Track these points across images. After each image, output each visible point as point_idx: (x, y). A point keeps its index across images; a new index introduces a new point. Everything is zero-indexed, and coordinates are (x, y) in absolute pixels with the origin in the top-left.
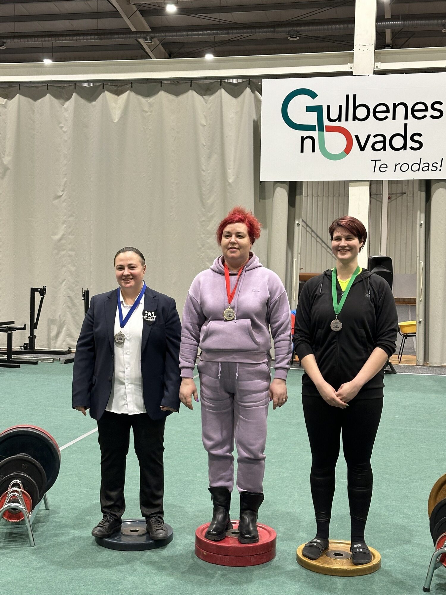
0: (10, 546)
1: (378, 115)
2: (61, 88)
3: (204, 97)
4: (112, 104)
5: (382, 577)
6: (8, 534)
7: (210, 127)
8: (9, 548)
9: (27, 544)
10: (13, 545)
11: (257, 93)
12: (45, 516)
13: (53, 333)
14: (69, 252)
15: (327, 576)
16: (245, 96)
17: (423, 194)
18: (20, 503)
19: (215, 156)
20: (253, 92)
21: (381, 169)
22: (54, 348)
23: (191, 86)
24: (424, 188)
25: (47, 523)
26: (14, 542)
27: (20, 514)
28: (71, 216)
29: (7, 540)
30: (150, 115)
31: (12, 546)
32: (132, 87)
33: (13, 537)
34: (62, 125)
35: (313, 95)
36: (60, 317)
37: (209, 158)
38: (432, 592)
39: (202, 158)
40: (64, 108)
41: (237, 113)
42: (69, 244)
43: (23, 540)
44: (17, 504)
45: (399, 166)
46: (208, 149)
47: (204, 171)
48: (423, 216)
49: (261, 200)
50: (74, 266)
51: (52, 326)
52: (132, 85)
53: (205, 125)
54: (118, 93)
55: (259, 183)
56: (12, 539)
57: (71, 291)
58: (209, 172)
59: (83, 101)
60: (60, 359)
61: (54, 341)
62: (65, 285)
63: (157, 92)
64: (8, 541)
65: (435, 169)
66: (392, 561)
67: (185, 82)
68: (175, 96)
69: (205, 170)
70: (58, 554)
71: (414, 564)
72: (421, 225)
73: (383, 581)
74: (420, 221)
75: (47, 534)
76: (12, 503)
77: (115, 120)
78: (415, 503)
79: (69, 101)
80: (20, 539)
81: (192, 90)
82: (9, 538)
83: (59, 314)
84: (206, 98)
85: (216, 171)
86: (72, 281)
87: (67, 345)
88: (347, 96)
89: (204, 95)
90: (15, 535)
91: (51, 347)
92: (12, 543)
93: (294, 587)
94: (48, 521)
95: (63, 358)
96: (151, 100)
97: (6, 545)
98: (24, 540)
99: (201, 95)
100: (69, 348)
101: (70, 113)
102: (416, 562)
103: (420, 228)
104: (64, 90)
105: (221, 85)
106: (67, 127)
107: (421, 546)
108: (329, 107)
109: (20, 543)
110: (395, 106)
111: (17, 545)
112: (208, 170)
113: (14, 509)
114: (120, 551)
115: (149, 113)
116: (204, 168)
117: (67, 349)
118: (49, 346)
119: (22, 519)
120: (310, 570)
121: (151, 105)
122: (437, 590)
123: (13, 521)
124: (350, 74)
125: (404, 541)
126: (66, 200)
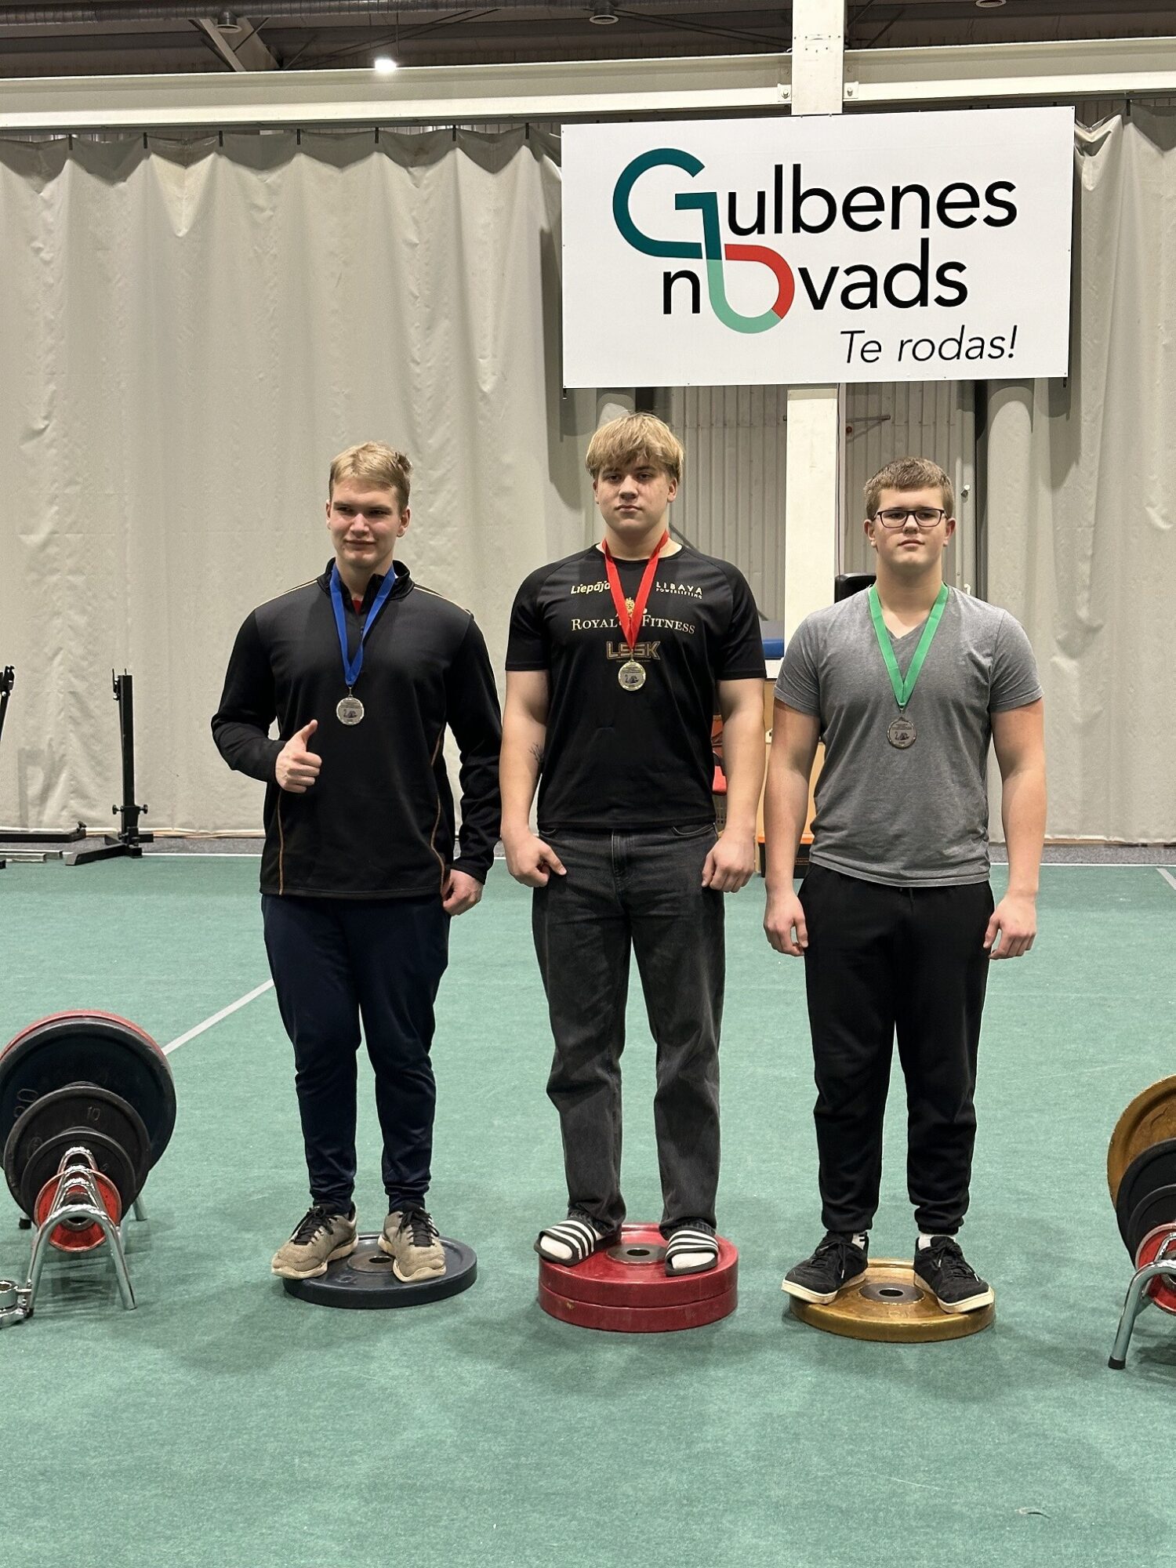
0: (73, 1312)
1: (856, 217)
2: (30, 147)
3: (411, 169)
4: (170, 189)
5: (1004, 1340)
6: (59, 1283)
7: (428, 249)
8: (72, 1316)
9: (113, 1304)
10: (78, 1309)
11: (548, 160)
12: (141, 1237)
13: (34, 790)
14: (70, 578)
15: (873, 1343)
16: (516, 169)
17: (970, 416)
18: (93, 1204)
19: (444, 325)
20: (537, 157)
21: (865, 354)
22: (37, 827)
23: (377, 141)
24: (970, 401)
25: (151, 1252)
26: (80, 1302)
27: (91, 1231)
28: (71, 483)
29: (60, 1297)
30: (272, 216)
31: (77, 1312)
32: (221, 144)
33: (74, 1290)
34: (38, 244)
35: (693, 166)
36: (50, 745)
37: (430, 326)
38: (1132, 1368)
39: (412, 331)
40: (44, 200)
41: (497, 212)
42: (70, 556)
43: (100, 1295)
44: (85, 1206)
45: (912, 345)
46: (427, 306)
47: (418, 364)
48: (969, 471)
49: (565, 437)
50: (84, 612)
51: (30, 770)
52: (221, 138)
53: (416, 245)
54: (185, 160)
55: (557, 394)
56: (72, 1295)
57: (76, 677)
58: (429, 364)
59: (92, 182)
60: (61, 853)
61: (37, 809)
62: (61, 664)
63: (288, 158)
64: (64, 1300)
65: (997, 352)
66: (1018, 1301)
67: (361, 130)
68: (334, 168)
69: (419, 360)
70: (200, 1324)
71: (1071, 1307)
72: (964, 494)
73: (1010, 1349)
74: (962, 484)
75: (158, 1277)
76: (70, 1206)
77: (180, 231)
78: (1039, 1166)
79: (55, 181)
80: (91, 1293)
81: (379, 151)
82: (65, 1293)
83: (48, 737)
84: (415, 173)
85: (447, 364)
86: (80, 651)
87: (73, 816)
88: (779, 170)
89: (412, 167)
90: (77, 1285)
91: (29, 824)
92: (76, 1304)
93: (801, 1372)
94: (151, 1248)
95: (70, 851)
96: (272, 177)
97: (62, 1309)
98: (105, 1296)
99: (404, 165)
100: (81, 825)
101: (59, 212)
102: (1076, 1301)
103: (963, 501)
104: (40, 153)
105: (454, 139)
106: (53, 248)
107: (1077, 1265)
108: (732, 197)
109: (97, 1304)
110: (897, 194)
111: (90, 1308)
112: (428, 361)
113: (77, 1219)
114: (354, 1311)
115: (268, 213)
116: (417, 357)
117: (74, 829)
118: (23, 820)
119: (98, 1242)
120: (829, 1332)
121: (272, 191)
122: (1141, 1363)
123: (75, 1249)
124: (784, 111)
125: (1034, 1254)
126: (54, 440)
